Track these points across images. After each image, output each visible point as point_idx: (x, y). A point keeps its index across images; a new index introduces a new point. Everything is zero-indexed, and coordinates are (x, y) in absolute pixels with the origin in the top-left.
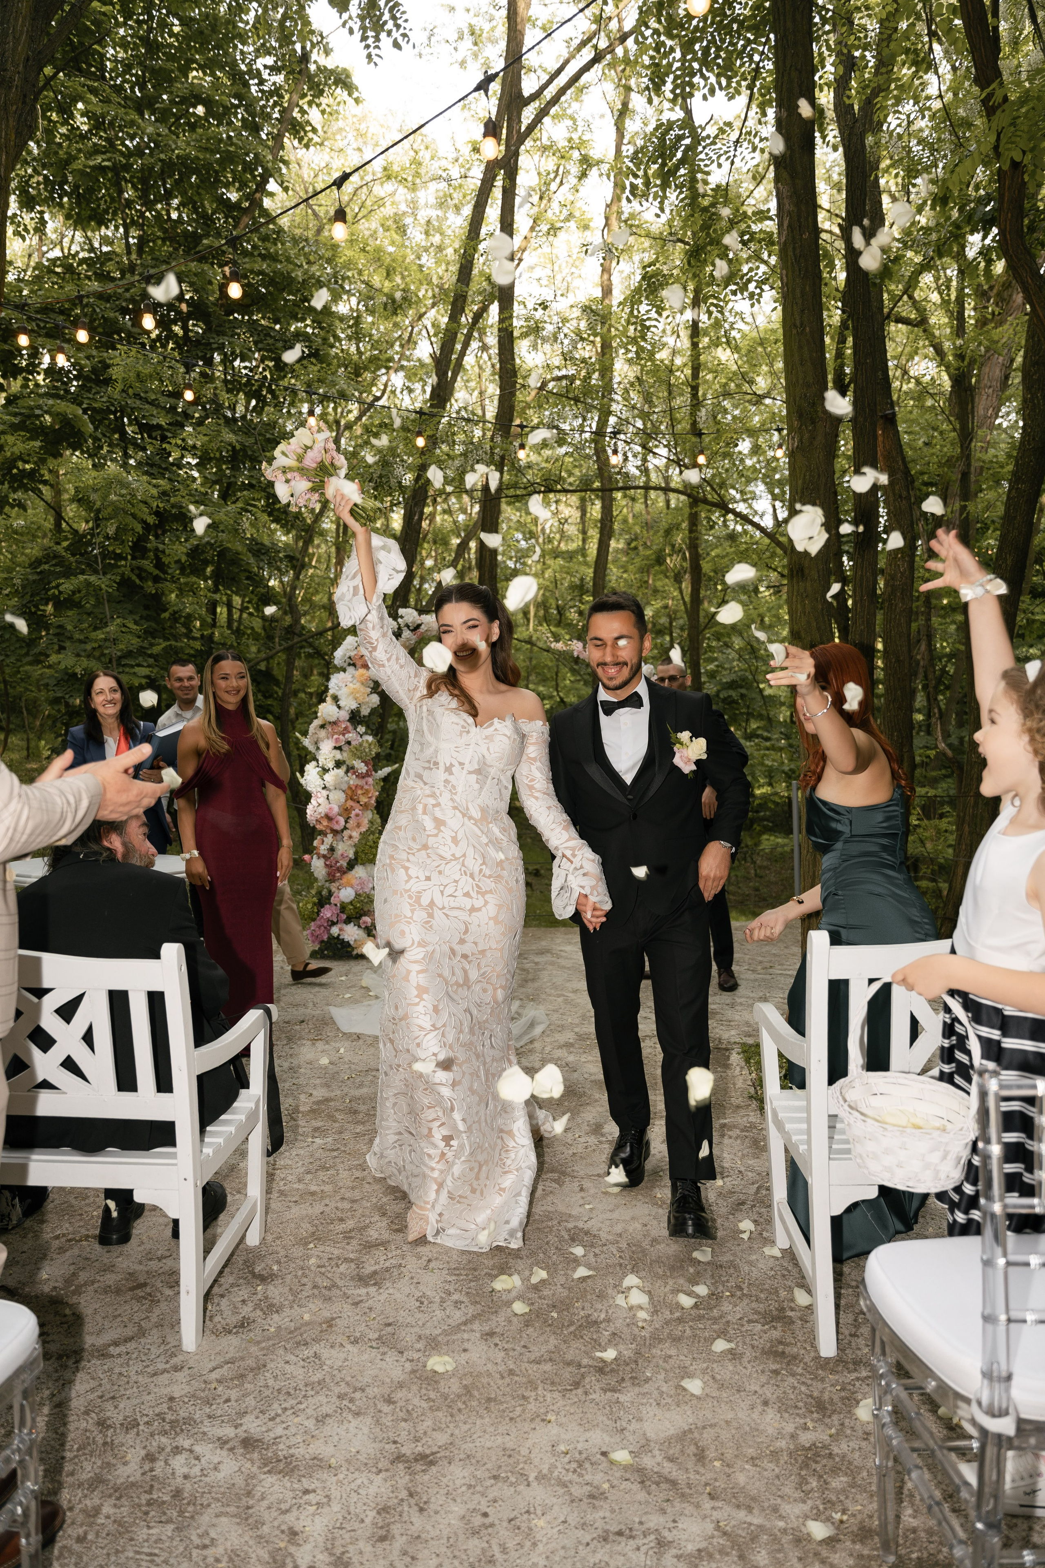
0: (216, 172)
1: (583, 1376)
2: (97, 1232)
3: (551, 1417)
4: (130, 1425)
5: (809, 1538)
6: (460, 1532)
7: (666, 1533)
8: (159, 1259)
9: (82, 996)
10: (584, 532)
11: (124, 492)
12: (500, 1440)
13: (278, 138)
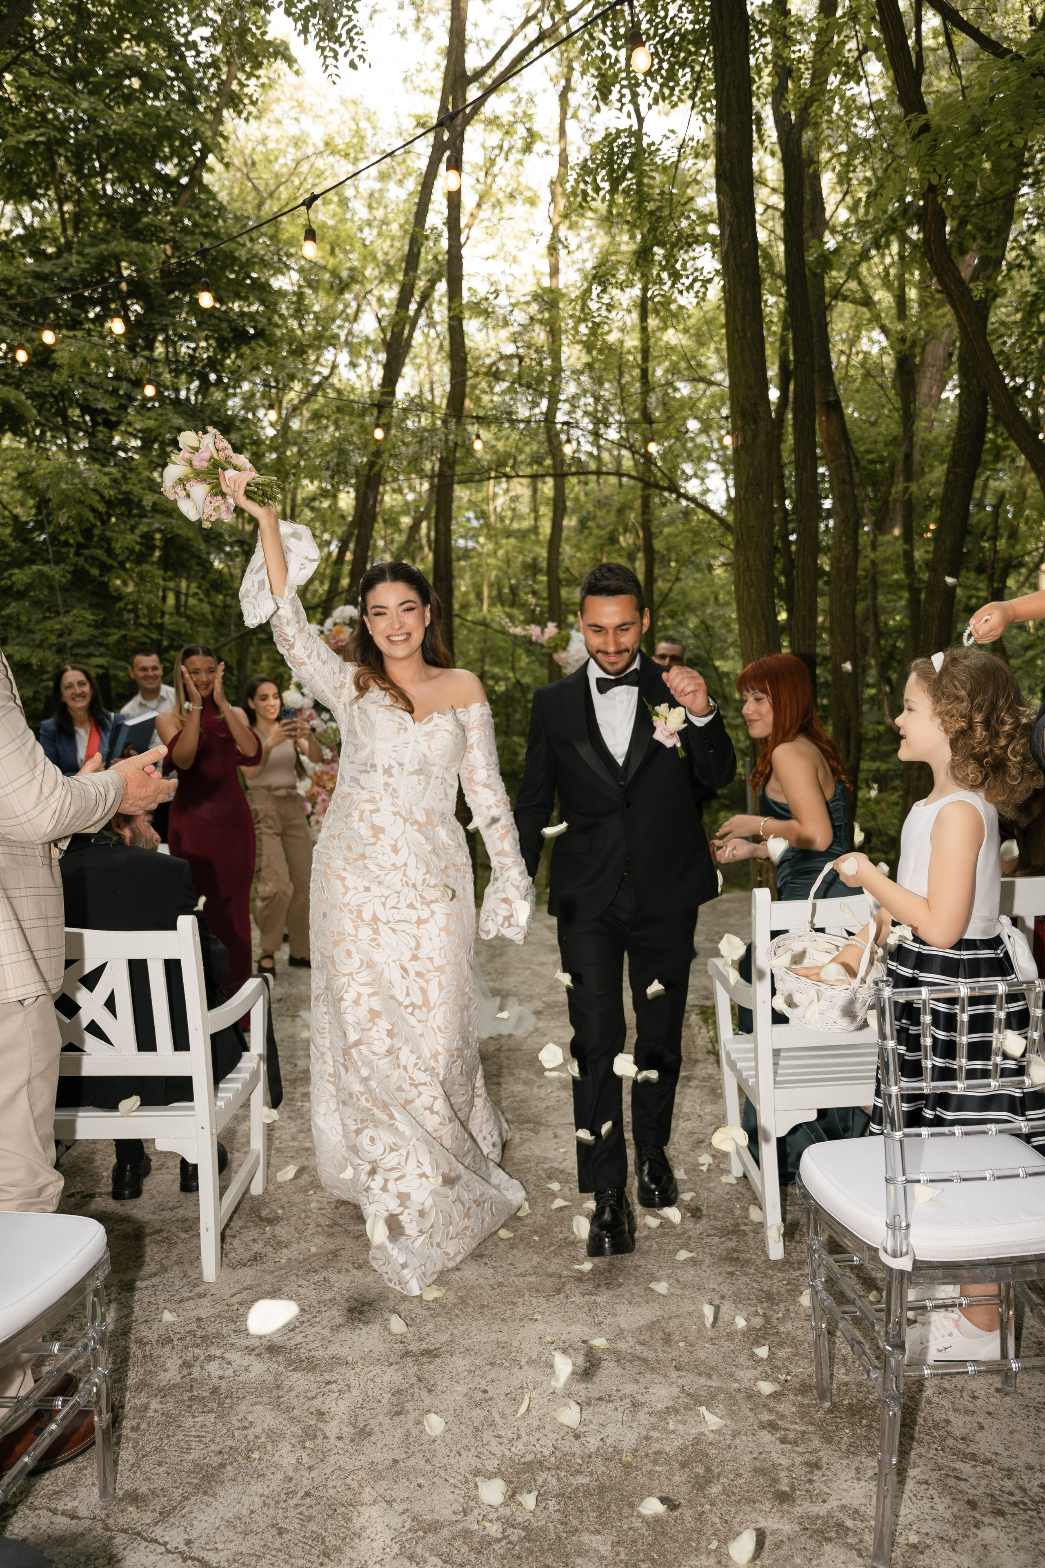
0: (154, 147)
1: (564, 1284)
2: (110, 1189)
3: (537, 1316)
4: (166, 1341)
5: (759, 1394)
6: (465, 1406)
7: (639, 1397)
8: (171, 1210)
9: (104, 966)
10: (535, 510)
11: (77, 481)
12: (494, 1336)
13: (217, 113)
